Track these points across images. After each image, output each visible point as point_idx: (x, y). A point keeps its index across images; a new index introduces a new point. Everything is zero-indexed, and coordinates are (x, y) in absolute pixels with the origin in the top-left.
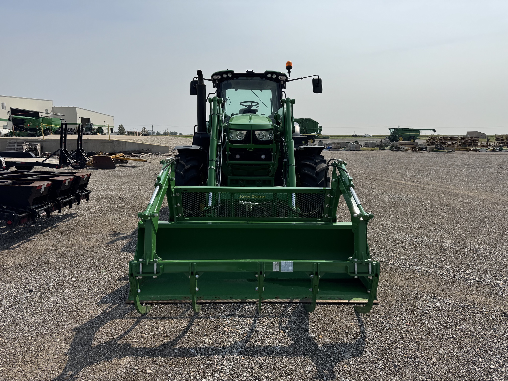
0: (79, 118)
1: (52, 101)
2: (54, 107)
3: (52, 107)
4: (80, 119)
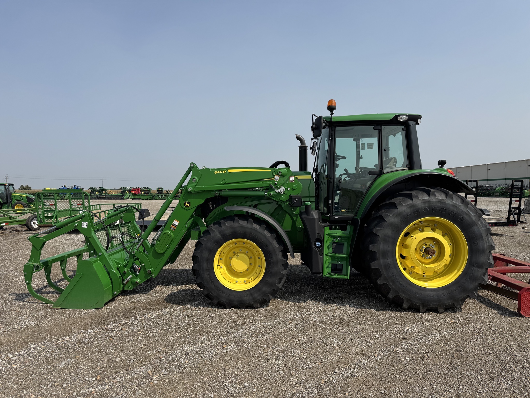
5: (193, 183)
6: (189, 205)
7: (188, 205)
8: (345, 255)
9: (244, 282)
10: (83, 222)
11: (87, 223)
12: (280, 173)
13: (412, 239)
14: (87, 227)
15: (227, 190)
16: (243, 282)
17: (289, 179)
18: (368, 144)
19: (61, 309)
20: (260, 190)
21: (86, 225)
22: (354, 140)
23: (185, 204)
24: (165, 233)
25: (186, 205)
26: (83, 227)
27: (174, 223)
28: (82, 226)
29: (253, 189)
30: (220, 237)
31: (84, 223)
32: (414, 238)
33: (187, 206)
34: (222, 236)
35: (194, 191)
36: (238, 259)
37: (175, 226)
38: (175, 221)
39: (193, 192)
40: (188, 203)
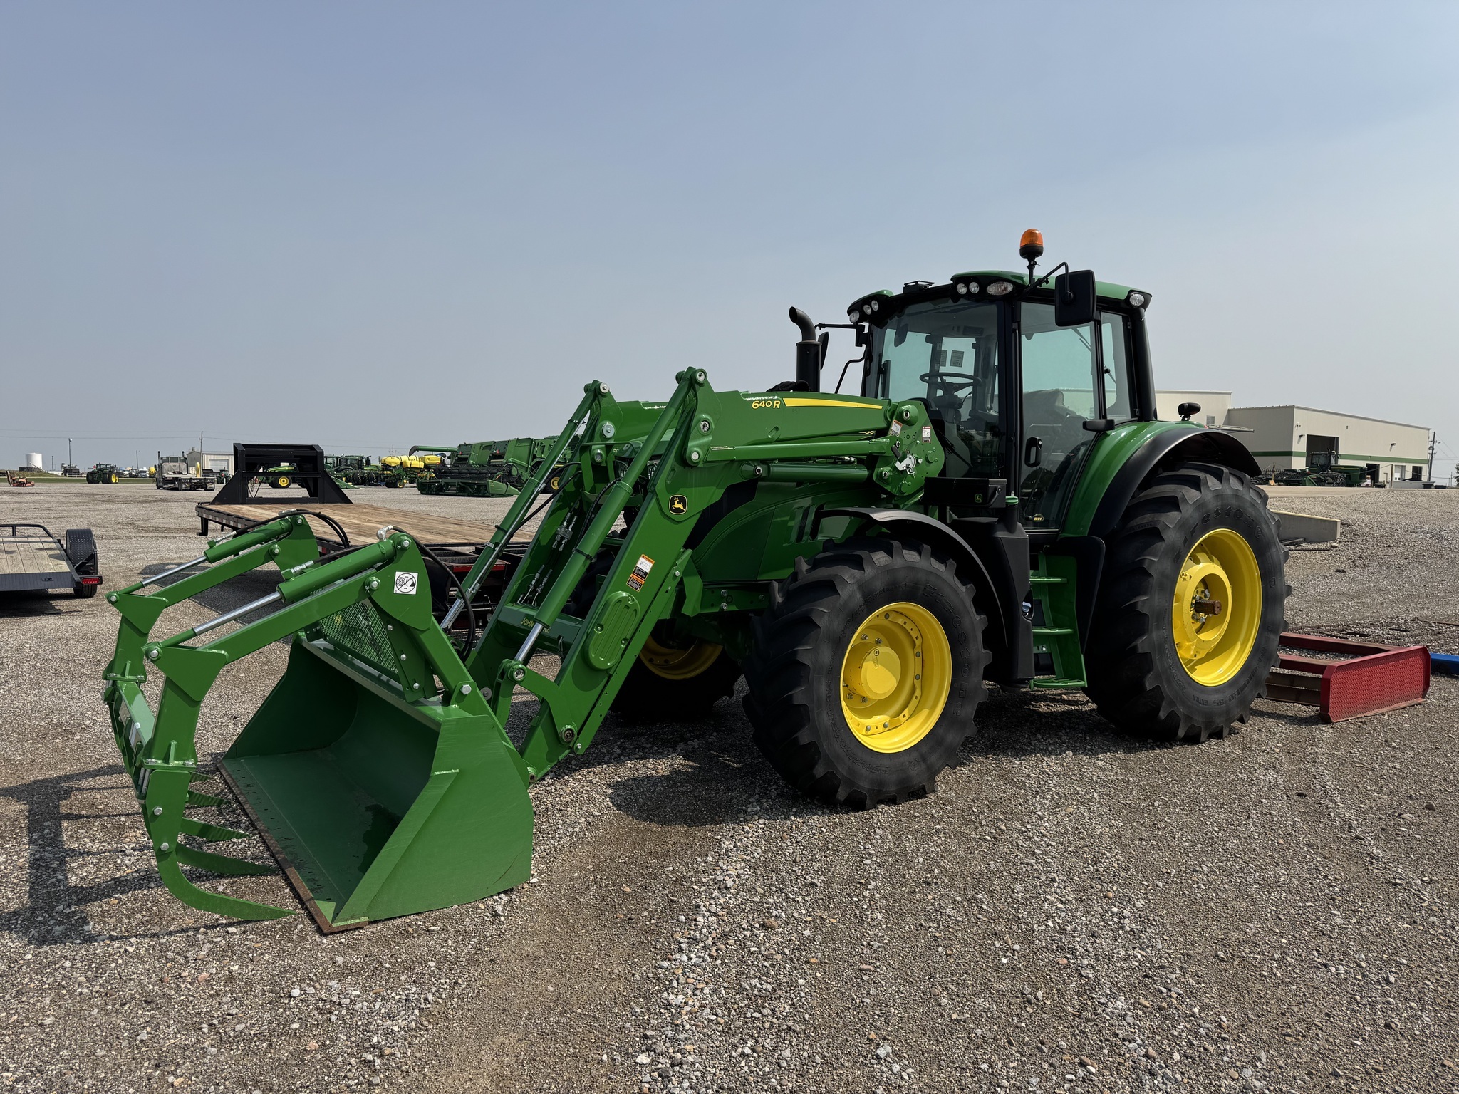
0: (1301, 436)
1: (1230, 394)
2: (1234, 409)
3: (1229, 410)
4: (1304, 440)
5: (703, 436)
6: (682, 508)
7: (681, 506)
8: (1069, 630)
9: (885, 726)
10: (398, 574)
11: (416, 575)
12: (907, 415)
13: (1185, 579)
14: (414, 592)
15: (777, 461)
16: (881, 728)
17: (921, 432)
18: (953, 352)
19: (371, 923)
20: (854, 462)
21: (411, 582)
22: (928, 340)
23: (673, 503)
24: (620, 601)
25: (676, 505)
26: (398, 592)
27: (638, 565)
28: (395, 589)
29: (837, 460)
30: (861, 599)
31: (404, 576)
32: (1188, 578)
33: (678, 510)
34: (864, 596)
35: (706, 462)
36: (877, 663)
37: (642, 574)
38: (642, 559)
39: (701, 465)
40: (682, 500)
